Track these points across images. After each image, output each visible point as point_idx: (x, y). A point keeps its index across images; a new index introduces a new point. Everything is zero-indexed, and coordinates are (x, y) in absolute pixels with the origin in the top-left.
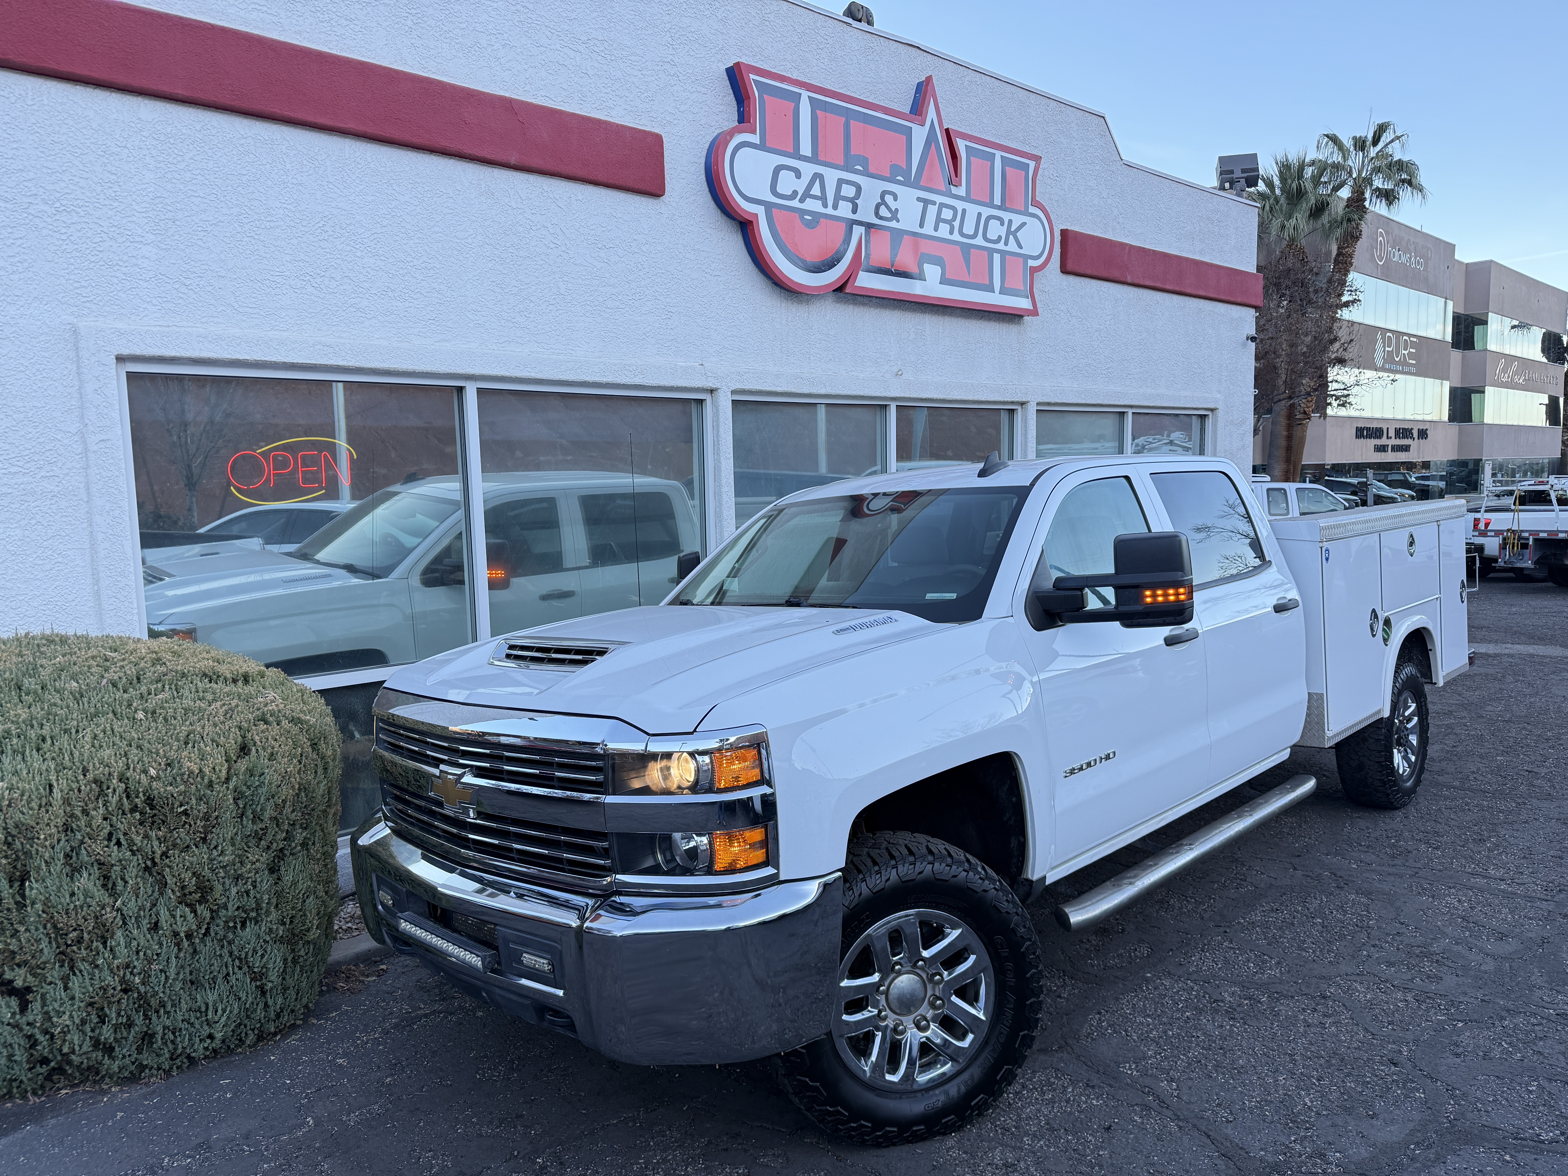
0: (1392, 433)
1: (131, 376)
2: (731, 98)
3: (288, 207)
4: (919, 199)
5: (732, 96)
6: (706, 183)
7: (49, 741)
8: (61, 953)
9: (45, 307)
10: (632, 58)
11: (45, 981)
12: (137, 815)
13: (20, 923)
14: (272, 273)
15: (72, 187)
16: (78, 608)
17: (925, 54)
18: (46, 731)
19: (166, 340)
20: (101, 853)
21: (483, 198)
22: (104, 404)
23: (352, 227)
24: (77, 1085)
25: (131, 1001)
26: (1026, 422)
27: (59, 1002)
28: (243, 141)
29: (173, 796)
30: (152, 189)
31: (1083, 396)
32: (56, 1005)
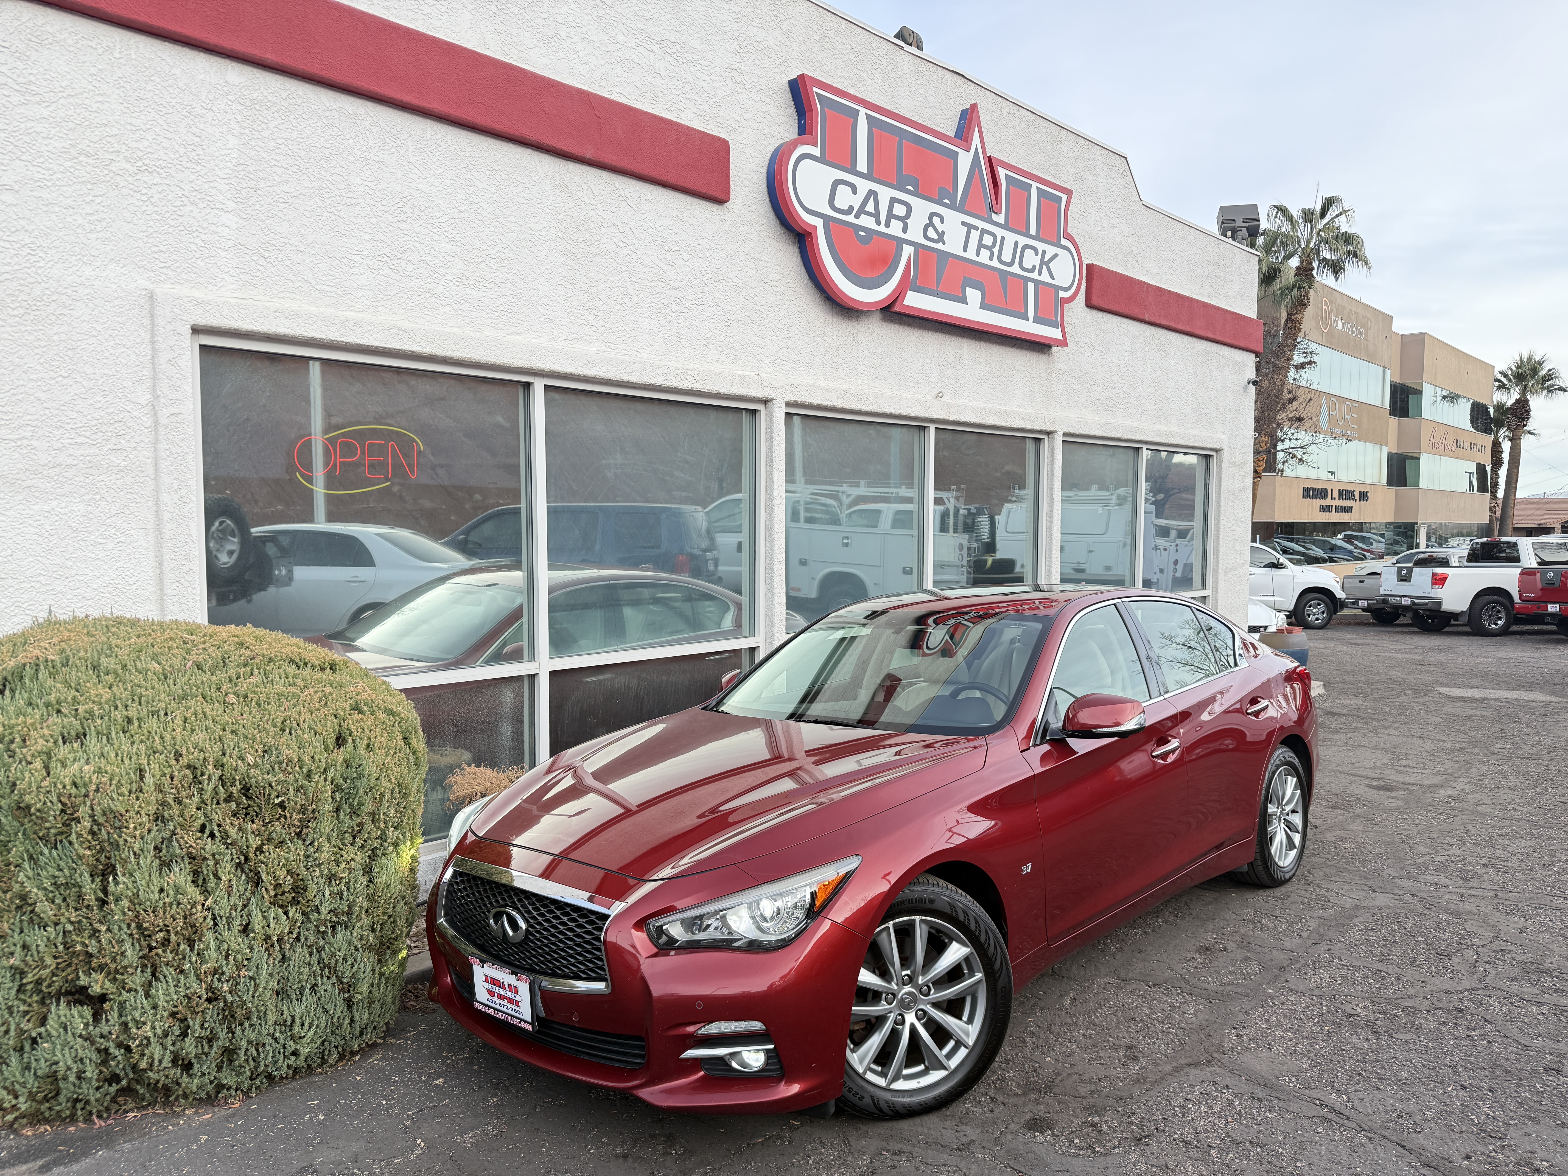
0: (1336, 494)
1: (204, 349)
2: (792, 110)
3: (370, 184)
4: (964, 223)
5: (793, 108)
6: (766, 193)
7: (136, 724)
8: (143, 957)
9: (122, 270)
10: (702, 62)
11: (124, 988)
12: (233, 806)
13: (100, 922)
14: (350, 251)
15: (155, 146)
16: (138, 592)
17: (969, 83)
18: (133, 713)
19: (243, 312)
20: (194, 845)
21: (557, 191)
22: (178, 375)
23: (430, 210)
24: (144, 1108)
25: (216, 1011)
26: (1052, 452)
27: (139, 1011)
28: (327, 113)
29: (270, 785)
30: (235, 156)
31: (1104, 429)
32: (137, 1015)
